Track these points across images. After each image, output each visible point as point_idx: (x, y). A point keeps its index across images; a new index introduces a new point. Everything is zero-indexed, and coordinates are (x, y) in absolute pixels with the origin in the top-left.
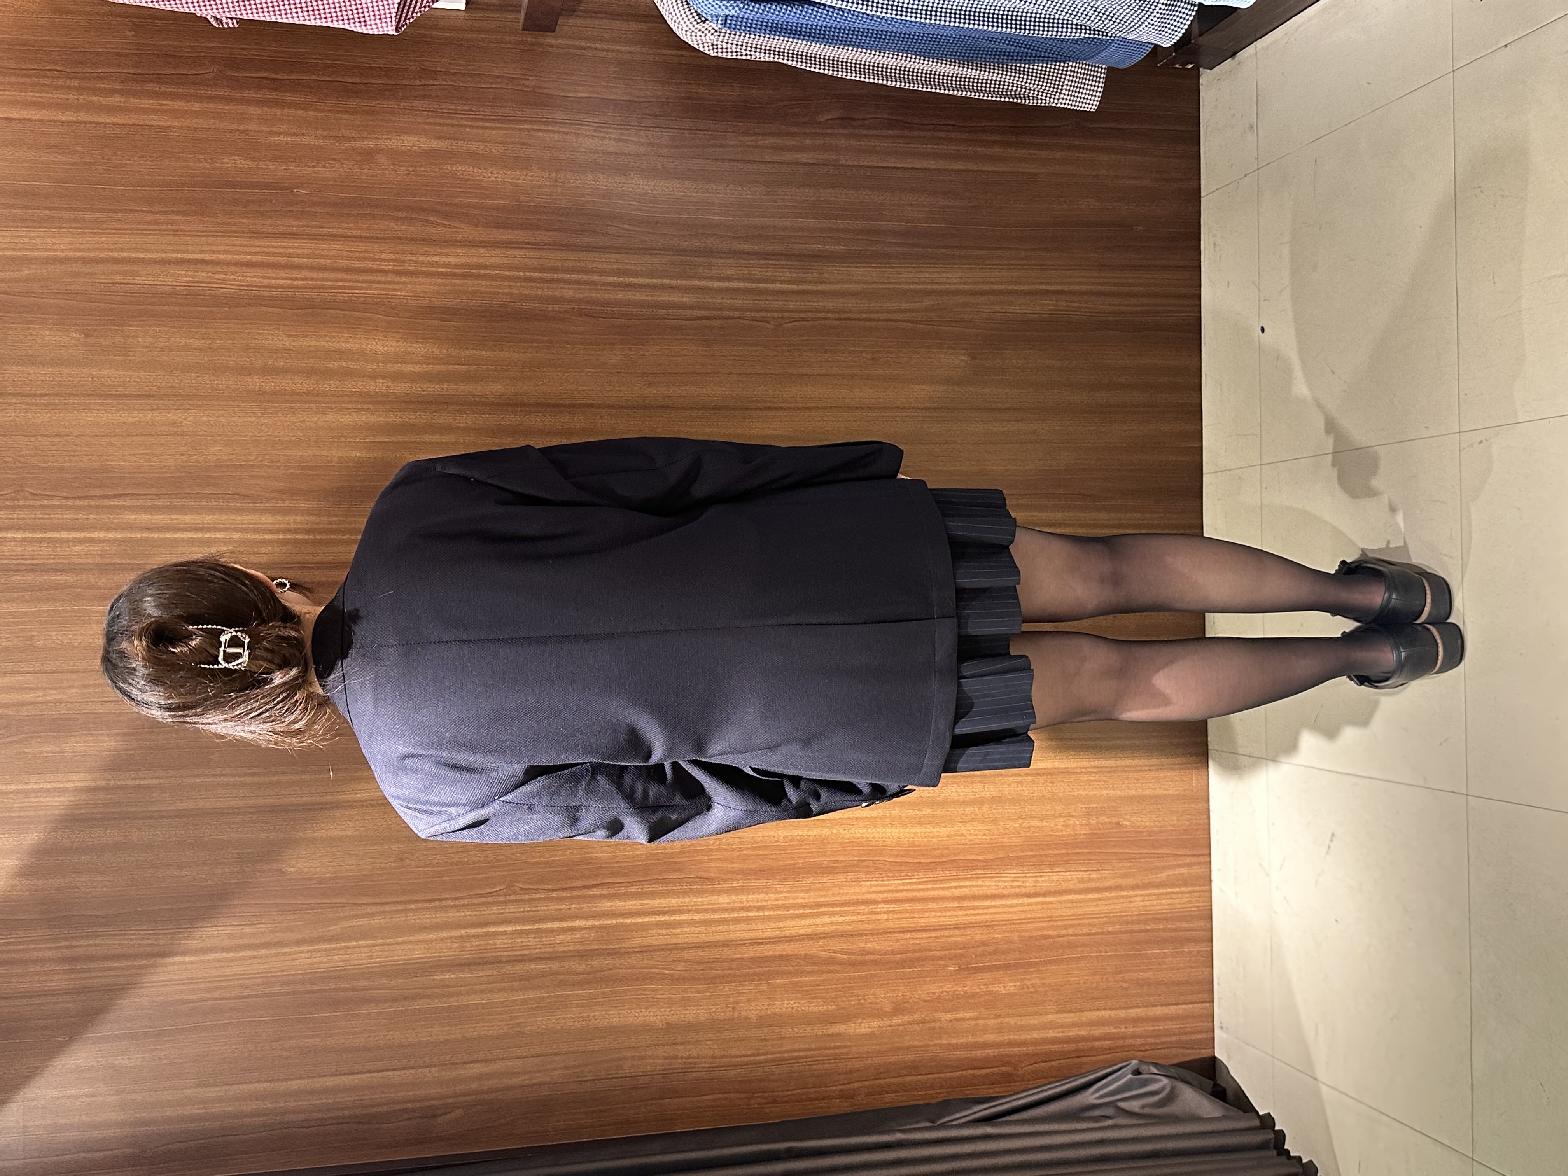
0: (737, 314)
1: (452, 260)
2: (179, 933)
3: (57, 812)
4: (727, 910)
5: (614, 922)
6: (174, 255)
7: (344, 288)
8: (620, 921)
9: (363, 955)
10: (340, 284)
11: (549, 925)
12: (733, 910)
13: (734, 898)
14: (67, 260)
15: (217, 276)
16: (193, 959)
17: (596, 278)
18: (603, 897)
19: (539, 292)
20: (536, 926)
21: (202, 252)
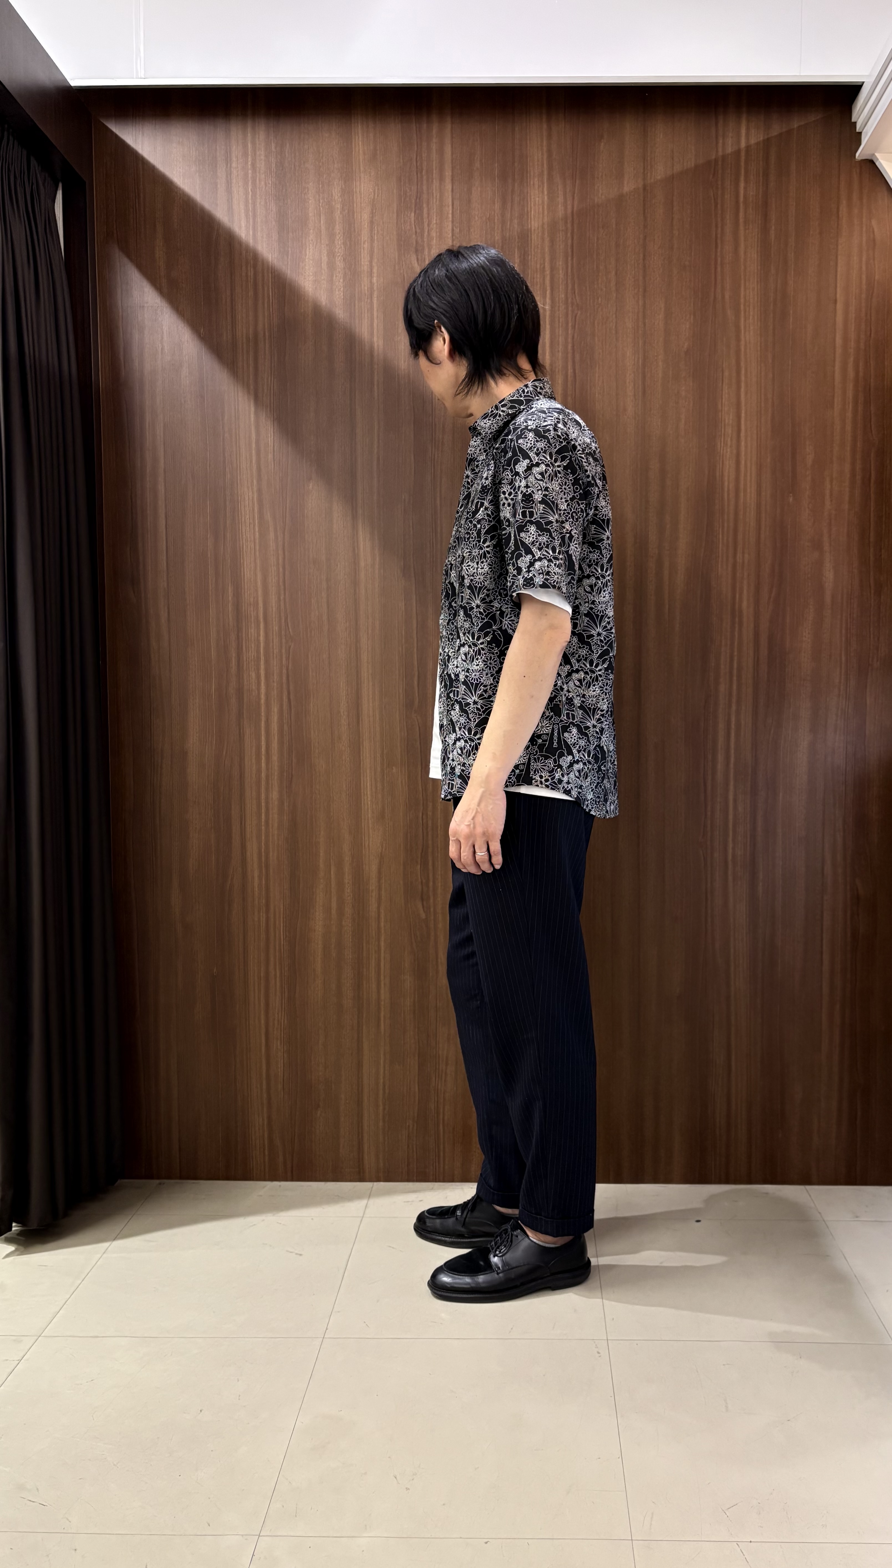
0: (709, 813)
1: (745, 604)
2: (270, 411)
3: (357, 330)
4: (267, 798)
5: (263, 714)
6: (743, 412)
7: (723, 526)
8: (263, 719)
9: (248, 536)
10: (726, 525)
11: (262, 667)
12: (267, 803)
13: (276, 803)
14: (738, 340)
15: (729, 440)
16: (252, 419)
17: (734, 708)
18: (281, 706)
19: (722, 666)
20: (262, 658)
21: (746, 431)
